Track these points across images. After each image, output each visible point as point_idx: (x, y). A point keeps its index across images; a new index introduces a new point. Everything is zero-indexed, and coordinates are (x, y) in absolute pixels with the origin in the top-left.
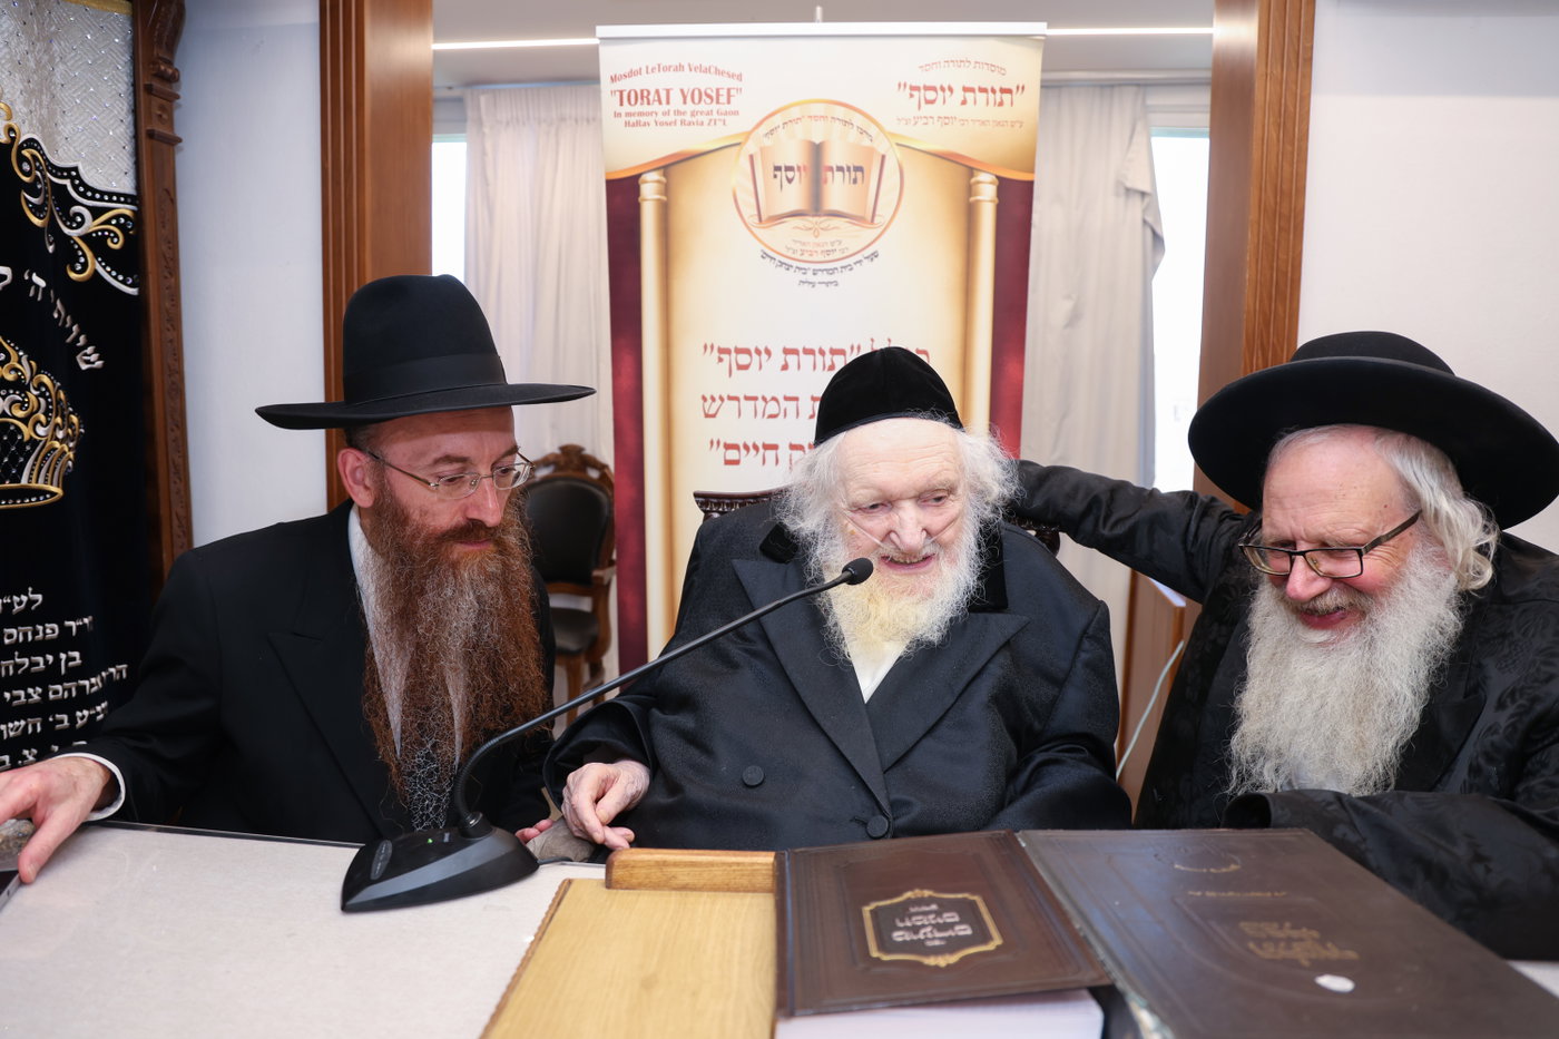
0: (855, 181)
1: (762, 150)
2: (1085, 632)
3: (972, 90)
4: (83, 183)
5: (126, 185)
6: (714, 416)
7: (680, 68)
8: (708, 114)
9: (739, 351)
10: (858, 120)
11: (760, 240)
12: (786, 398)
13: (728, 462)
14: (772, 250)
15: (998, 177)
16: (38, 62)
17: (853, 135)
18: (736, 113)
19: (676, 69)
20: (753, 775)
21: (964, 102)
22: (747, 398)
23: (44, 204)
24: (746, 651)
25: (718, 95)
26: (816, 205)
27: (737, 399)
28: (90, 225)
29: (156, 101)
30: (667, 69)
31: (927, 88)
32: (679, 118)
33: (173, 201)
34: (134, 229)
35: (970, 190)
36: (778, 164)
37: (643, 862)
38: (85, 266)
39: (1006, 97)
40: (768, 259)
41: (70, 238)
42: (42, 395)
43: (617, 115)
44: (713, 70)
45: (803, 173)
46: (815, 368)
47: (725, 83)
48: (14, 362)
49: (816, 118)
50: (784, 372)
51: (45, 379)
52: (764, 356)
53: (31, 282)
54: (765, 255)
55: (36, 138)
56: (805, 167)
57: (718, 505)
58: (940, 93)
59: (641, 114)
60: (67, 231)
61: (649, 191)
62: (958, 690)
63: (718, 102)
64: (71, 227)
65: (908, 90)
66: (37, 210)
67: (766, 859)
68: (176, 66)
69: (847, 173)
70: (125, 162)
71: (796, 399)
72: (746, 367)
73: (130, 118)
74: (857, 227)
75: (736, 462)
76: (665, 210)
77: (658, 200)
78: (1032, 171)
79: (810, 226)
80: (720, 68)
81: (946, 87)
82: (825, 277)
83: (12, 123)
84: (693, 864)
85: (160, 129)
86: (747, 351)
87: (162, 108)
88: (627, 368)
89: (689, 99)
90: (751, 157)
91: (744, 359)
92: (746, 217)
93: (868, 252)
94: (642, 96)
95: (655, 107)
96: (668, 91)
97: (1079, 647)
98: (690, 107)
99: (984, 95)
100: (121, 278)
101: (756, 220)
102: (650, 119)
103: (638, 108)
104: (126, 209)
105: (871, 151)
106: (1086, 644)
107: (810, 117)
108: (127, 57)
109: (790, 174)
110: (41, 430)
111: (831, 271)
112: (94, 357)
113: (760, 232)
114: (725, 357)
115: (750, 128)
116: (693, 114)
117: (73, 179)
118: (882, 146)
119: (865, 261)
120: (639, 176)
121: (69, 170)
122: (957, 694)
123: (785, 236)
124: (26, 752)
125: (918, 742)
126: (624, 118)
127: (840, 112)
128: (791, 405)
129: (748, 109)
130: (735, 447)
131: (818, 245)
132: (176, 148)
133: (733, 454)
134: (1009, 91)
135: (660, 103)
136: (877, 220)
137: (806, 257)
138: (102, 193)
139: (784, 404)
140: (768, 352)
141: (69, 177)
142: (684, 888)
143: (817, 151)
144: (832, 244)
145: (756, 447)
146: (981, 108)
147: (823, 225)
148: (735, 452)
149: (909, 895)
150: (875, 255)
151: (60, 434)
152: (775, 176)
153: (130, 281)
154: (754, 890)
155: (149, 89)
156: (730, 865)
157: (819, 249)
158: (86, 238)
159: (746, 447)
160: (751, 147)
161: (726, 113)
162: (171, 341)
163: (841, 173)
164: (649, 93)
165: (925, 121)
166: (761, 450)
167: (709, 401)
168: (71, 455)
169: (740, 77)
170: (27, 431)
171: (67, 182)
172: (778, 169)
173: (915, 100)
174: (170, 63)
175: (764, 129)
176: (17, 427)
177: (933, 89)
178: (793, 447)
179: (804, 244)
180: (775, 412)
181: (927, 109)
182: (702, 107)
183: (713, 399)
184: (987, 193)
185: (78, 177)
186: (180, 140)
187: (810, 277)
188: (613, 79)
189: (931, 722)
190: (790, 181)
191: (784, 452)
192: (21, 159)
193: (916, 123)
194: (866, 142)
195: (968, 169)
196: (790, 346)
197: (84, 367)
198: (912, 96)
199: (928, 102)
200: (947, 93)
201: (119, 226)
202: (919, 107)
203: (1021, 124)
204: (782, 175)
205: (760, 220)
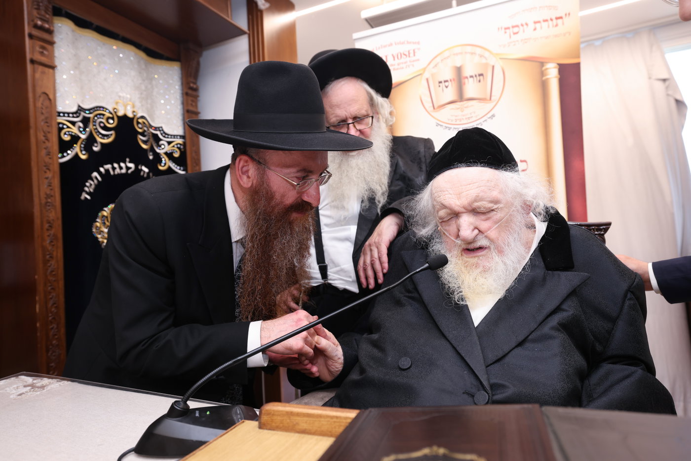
0: (480, 81)
1: (433, 75)
3: (539, 22)
4: (164, 133)
5: (180, 131)
7: (391, 45)
8: (405, 63)
10: (479, 51)
11: (435, 118)
14: (440, 121)
15: (559, 65)
16: (146, 87)
17: (477, 58)
18: (418, 60)
19: (389, 46)
20: (405, 363)
21: (535, 29)
23: (148, 140)
24: (408, 297)
25: (409, 54)
26: (461, 97)
28: (167, 148)
29: (191, 99)
30: (385, 46)
31: (513, 27)
34: (183, 148)
35: (543, 74)
36: (440, 80)
38: (165, 164)
39: (560, 21)
40: (439, 126)
41: (159, 153)
44: (406, 42)
45: (453, 82)
47: (411, 47)
49: (457, 54)
53: (141, 170)
54: (438, 125)
55: (145, 115)
56: (454, 80)
58: (521, 27)
60: (158, 151)
63: (409, 56)
64: (160, 150)
65: (503, 30)
66: (145, 142)
68: (198, 83)
69: (475, 78)
70: (179, 123)
73: (180, 106)
74: (483, 104)
78: (579, 57)
79: (458, 107)
80: (410, 41)
81: (524, 23)
83: (135, 110)
85: (191, 109)
87: (193, 101)
89: (396, 58)
90: (427, 80)
92: (427, 109)
93: (489, 115)
96: (386, 56)
97: (625, 297)
98: (397, 62)
99: (546, 23)
100: (179, 167)
101: (432, 108)
104: (180, 141)
105: (486, 65)
107: (454, 54)
108: (179, 83)
109: (447, 84)
113: (434, 114)
115: (425, 66)
116: (398, 65)
118: (492, 61)
119: (489, 120)
121: (159, 128)
122: (539, 323)
123: (447, 114)
127: (469, 49)
129: (424, 57)
131: (463, 115)
134: (561, 18)
136: (493, 98)
137: (458, 122)
138: (171, 136)
141: (160, 131)
143: (459, 70)
144: (471, 114)
146: (545, 30)
147: (465, 106)
150: (493, 116)
152: (439, 86)
153: (182, 169)
155: (188, 94)
157: (464, 118)
158: (166, 153)
160: (427, 75)
161: (414, 61)
163: (472, 79)
165: (514, 44)
169: (418, 43)
171: (158, 133)
172: (440, 82)
173: (508, 33)
174: (195, 83)
175: (432, 65)
177: (517, 26)
179: (456, 116)
181: (514, 37)
182: (403, 60)
184: (553, 74)
185: (163, 130)
186: (199, 113)
190: (447, 87)
192: (138, 123)
193: (509, 46)
194: (484, 61)
195: (541, 63)
198: (505, 32)
199: (515, 34)
200: (525, 26)
201: (178, 148)
202: (510, 37)
203: (570, 33)
204: (443, 85)
205: (434, 108)
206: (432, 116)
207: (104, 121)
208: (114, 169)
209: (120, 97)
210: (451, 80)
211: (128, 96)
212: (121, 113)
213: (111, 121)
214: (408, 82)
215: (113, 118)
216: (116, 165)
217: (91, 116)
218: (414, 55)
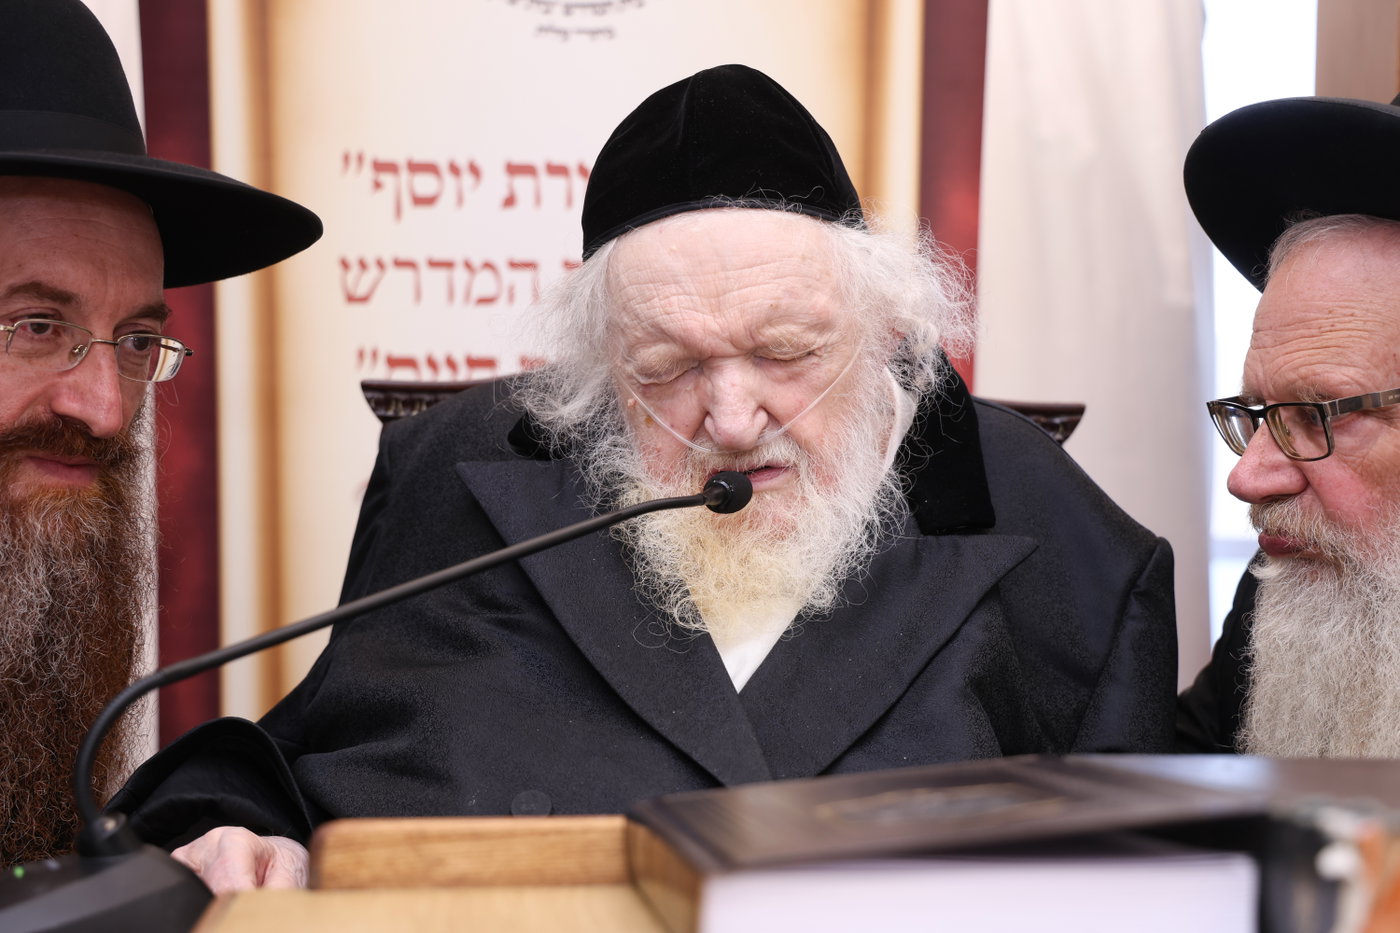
2: (1133, 583)
6: (364, 299)
9: (415, 168)
12: (514, 265)
22: (434, 264)
27: (410, 264)
50: (510, 212)
52: (467, 179)
57: (410, 405)
62: (909, 671)
67: (608, 827)
71: (530, 265)
72: (427, 201)
82: (588, 20)
86: (431, 168)
91: (425, 184)
97: (1123, 610)
111: (600, 9)
114: (387, 179)
122: (907, 679)
128: (523, 278)
130: (413, 363)
139: (509, 276)
140: (475, 170)
145: (454, 364)
148: (410, 372)
154: (589, 882)
159: (432, 364)
166: (466, 370)
167: (355, 269)
180: (491, 293)
183: (363, 265)
187: (557, 18)
196: (519, 158)
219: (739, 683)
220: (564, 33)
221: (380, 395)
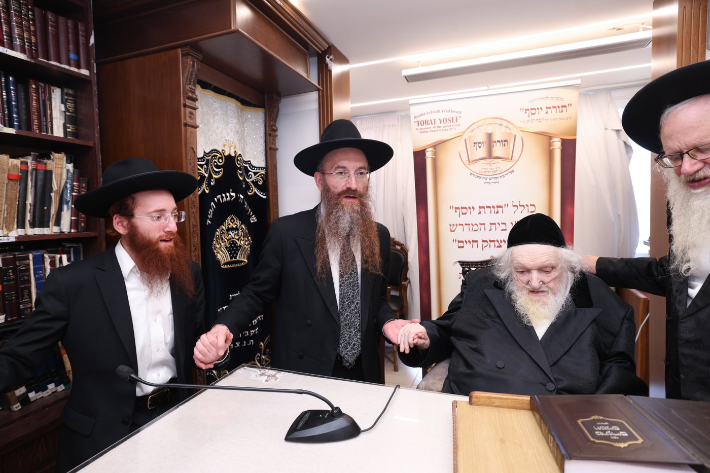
0: (504, 145)
1: (470, 137)
2: (625, 316)
3: (550, 108)
4: (252, 165)
5: (263, 165)
6: (454, 231)
7: (439, 111)
8: (449, 126)
9: (462, 208)
10: (505, 123)
11: (468, 168)
12: (480, 224)
13: (459, 247)
14: (474, 172)
15: (561, 139)
16: (241, 131)
17: (503, 129)
18: (459, 125)
19: (437, 112)
20: (500, 364)
21: (547, 113)
22: (466, 224)
23: (243, 173)
24: (492, 321)
25: (453, 119)
26: (490, 155)
27: (462, 225)
28: (254, 178)
29: (272, 138)
30: (434, 112)
31: (532, 109)
32: (439, 129)
33: (276, 168)
34: (265, 178)
35: (550, 145)
36: (475, 142)
37: (482, 396)
38: (252, 190)
39: (564, 109)
40: (473, 176)
41: (248, 182)
42: (242, 231)
43: (417, 129)
44: (451, 111)
45: (485, 144)
46: (491, 213)
47: (455, 115)
48: (235, 222)
49: (489, 124)
50: (479, 215)
51: (243, 227)
52: (472, 209)
53: (240, 197)
54: (471, 174)
55: (241, 153)
56: (486, 142)
57: (467, 265)
58: (537, 110)
59: (425, 128)
60: (248, 180)
61: (429, 155)
63: (453, 122)
64: (248, 179)
65: (524, 111)
66: (241, 175)
67: (528, 398)
68: (277, 126)
69: (501, 143)
70: (263, 157)
71: (484, 224)
72: (465, 214)
73: (264, 144)
74: (506, 162)
75: (463, 247)
76: (435, 161)
77: (432, 157)
78: (576, 135)
79: (488, 162)
80: (453, 110)
81: (539, 108)
82: (494, 180)
83: (235, 150)
84: (501, 398)
85: (273, 146)
86: (466, 208)
87: (273, 140)
88: (422, 216)
89: (442, 122)
90: (465, 140)
91: (464, 211)
92: (464, 161)
93: (510, 170)
94: (426, 122)
95: (430, 126)
96: (435, 120)
97: (623, 322)
98: (443, 124)
99: (555, 109)
100: (262, 193)
102: (429, 130)
103: (424, 126)
104: (263, 172)
105: (510, 134)
106: (626, 321)
107: (487, 124)
108: (263, 126)
109: (480, 145)
110: (242, 242)
111: (496, 178)
112: (254, 218)
113: (469, 166)
114: (458, 210)
115: (464, 130)
116: (444, 127)
117: (249, 164)
118: (515, 132)
119: (509, 174)
120: (425, 149)
121: (248, 162)
123: (479, 167)
124: (237, 343)
125: (561, 357)
126: (419, 130)
127: (498, 121)
128: (482, 226)
129: (464, 123)
130: (462, 242)
131: (491, 169)
132: (277, 152)
133: (461, 244)
134: (565, 106)
135: (432, 124)
136: (513, 159)
137: (486, 174)
138: (257, 168)
139: (480, 226)
141: (248, 164)
142: (498, 406)
143: (490, 136)
144: (497, 168)
145: (469, 242)
146: (554, 114)
147: (493, 162)
148: (462, 243)
149: (593, 418)
150: (513, 171)
151: (247, 243)
152: (474, 146)
153: (264, 194)
154: (523, 409)
155: (270, 135)
156: (514, 399)
157: (491, 171)
158: (252, 182)
159: (466, 242)
161: (456, 126)
162: (276, 212)
163: (499, 143)
164: (428, 121)
165: (531, 121)
166: (472, 243)
167: (452, 226)
168: (249, 249)
169: (460, 113)
170: (238, 243)
171: (247, 165)
172: (475, 143)
173: (527, 114)
174: (275, 126)
175: (470, 130)
176: (236, 242)
177: (534, 109)
178: (483, 241)
179: (486, 169)
180: (477, 229)
181: (532, 117)
182: (447, 124)
183: (453, 225)
184: (557, 145)
185: (250, 163)
186: (278, 149)
187: (488, 181)
188: (415, 117)
189: (566, 350)
190: (480, 147)
191: (480, 243)
192: (238, 160)
193: (528, 122)
194: (508, 131)
195: (549, 137)
196: (481, 205)
197: (252, 222)
198: (526, 113)
199: (532, 114)
200: (540, 110)
201: (261, 177)
202: (529, 116)
203: (571, 118)
204: (477, 145)
205: (469, 162)
206: (467, 167)
207: (216, 161)
208: (222, 198)
209: (226, 140)
210: (483, 143)
211: (232, 139)
212: (226, 154)
213: (221, 161)
214: (449, 141)
215: (222, 158)
216: (224, 195)
217: (210, 158)
218: (457, 122)
219: (540, 338)
220: (489, 183)
221: (463, 264)
